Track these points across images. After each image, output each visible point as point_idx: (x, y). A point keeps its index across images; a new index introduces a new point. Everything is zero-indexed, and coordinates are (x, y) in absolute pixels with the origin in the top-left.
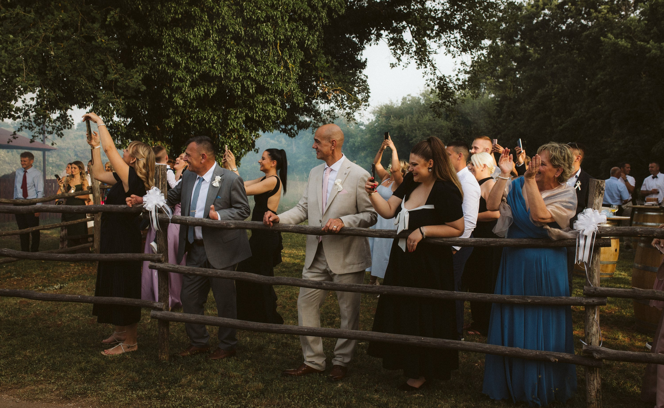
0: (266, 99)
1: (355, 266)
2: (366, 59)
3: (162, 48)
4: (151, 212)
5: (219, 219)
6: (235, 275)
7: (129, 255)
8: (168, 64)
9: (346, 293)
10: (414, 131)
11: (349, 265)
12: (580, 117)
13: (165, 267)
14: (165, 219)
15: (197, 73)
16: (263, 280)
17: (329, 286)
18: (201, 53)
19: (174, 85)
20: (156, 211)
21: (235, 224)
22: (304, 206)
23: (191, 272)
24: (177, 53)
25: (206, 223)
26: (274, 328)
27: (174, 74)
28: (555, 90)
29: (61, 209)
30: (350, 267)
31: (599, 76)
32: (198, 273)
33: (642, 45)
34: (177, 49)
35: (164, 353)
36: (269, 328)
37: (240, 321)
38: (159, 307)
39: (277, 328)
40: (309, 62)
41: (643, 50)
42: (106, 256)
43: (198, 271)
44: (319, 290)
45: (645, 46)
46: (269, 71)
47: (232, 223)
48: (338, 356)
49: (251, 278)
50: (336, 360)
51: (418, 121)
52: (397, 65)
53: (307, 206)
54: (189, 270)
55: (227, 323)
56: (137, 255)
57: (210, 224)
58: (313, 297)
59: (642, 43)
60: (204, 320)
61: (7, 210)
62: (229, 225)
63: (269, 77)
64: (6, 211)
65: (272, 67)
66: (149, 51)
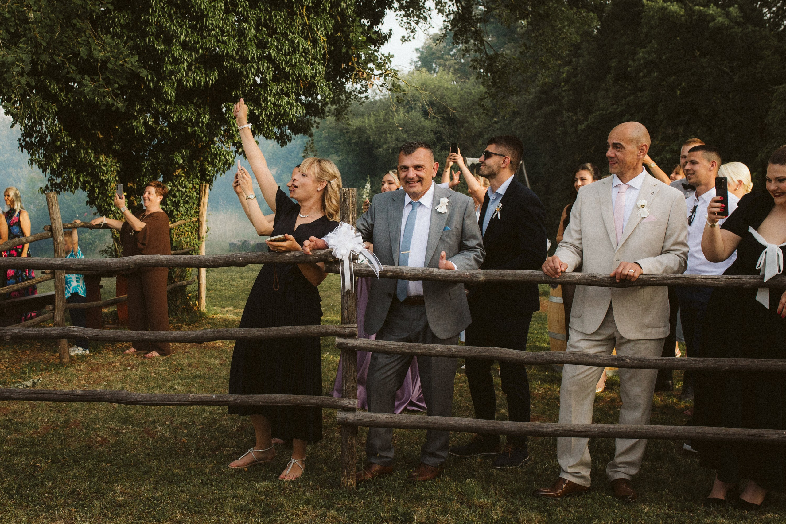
0: (282, 90)
1: (656, 330)
2: (391, 30)
3: (147, 13)
4: (342, 261)
5: (456, 269)
6: (480, 352)
7: (300, 329)
8: (157, 37)
9: (643, 371)
10: (384, 135)
11: (648, 327)
12: (609, 111)
13: (363, 345)
14: (365, 270)
15: (200, 51)
16: (526, 358)
17: (636, 362)
18: (207, 20)
19: (166, 67)
20: (350, 260)
21: (485, 274)
22: (577, 243)
23: (407, 351)
24: (172, 21)
25: (436, 275)
26: (545, 429)
27: (166, 53)
28: (564, 75)
29: (183, 261)
30: (648, 331)
31: (641, 54)
32: (419, 351)
33: (701, 10)
34: (170, 16)
35: (352, 476)
36: (537, 429)
37: (485, 421)
38: (352, 406)
39: (551, 429)
40: (339, 34)
41: (704, 19)
42: (259, 331)
43: (418, 349)
44: (596, 368)
45: (706, 12)
46: (293, 47)
47: (480, 273)
48: (620, 465)
49: (507, 356)
50: (618, 471)
51: (385, 120)
52: (411, 38)
53: (581, 243)
54: (403, 347)
55: (465, 425)
56: (314, 328)
57: (443, 276)
58: (590, 376)
59: (701, 8)
60: (427, 423)
61: (84, 265)
62: (476, 277)
63: (293, 57)
64: (82, 266)
65: (298, 42)
66: (124, 16)
